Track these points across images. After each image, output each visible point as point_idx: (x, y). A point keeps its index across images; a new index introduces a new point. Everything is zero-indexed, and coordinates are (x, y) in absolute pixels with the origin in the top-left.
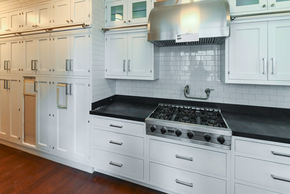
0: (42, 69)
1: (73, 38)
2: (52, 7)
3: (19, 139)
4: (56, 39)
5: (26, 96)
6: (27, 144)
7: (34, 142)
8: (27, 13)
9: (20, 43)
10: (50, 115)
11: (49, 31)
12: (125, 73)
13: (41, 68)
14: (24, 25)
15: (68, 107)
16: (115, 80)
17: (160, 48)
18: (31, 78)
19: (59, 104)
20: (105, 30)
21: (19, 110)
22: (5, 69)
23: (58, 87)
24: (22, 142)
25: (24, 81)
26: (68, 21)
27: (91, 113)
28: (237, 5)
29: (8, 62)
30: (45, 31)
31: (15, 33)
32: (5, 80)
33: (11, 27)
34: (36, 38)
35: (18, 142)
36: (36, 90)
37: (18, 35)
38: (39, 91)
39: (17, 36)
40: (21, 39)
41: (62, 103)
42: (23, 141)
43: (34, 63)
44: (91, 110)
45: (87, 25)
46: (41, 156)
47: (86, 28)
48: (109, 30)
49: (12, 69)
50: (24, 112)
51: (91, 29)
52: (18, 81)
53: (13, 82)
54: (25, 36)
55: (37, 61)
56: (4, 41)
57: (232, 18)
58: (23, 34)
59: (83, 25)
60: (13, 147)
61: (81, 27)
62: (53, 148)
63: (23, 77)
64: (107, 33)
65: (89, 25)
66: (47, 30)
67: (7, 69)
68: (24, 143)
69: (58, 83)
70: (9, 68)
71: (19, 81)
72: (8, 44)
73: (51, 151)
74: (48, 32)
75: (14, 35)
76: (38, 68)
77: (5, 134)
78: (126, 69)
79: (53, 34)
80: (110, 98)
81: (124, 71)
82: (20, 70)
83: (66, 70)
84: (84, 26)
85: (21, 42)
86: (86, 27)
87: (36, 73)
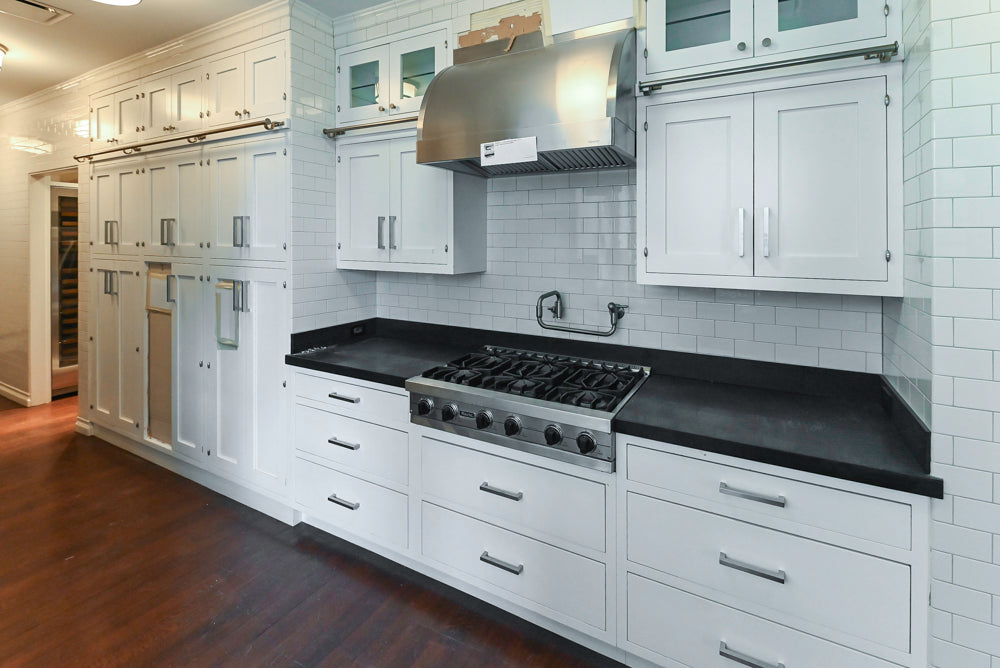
0: (185, 242)
1: (250, 157)
2: (205, 77)
3: (137, 426)
4: (213, 161)
5: (152, 315)
6: (154, 441)
7: (168, 436)
8: (154, 95)
9: (138, 173)
10: (201, 365)
11: (198, 141)
12: (385, 254)
13: (183, 240)
14: (147, 126)
15: (240, 344)
16: (374, 274)
17: (489, 180)
18: (164, 266)
19: (222, 336)
20: (333, 134)
21: (137, 350)
22: (106, 243)
23: (219, 291)
24: (142, 436)
25: (148, 275)
26: (237, 114)
27: (289, 360)
28: (671, 46)
29: (112, 222)
30: (185, 142)
31: (124, 149)
32: (106, 272)
33: (120, 133)
34: (170, 160)
35: (134, 436)
36: (172, 297)
37: (134, 152)
38: (178, 301)
39: (130, 155)
40: (141, 164)
41: (227, 335)
42: (146, 432)
43: (167, 225)
44: (289, 353)
45: (277, 124)
46: (183, 475)
47: (277, 131)
48: (343, 133)
49: (123, 244)
50: (149, 358)
51: (289, 133)
52: (135, 273)
53: (124, 276)
54: (148, 156)
55: (174, 220)
56: (107, 169)
57: (645, 89)
58: (143, 149)
59: (265, 123)
60: (124, 448)
61: (262, 128)
62: (209, 453)
63: (146, 262)
64: (342, 140)
65: (283, 124)
66: (192, 140)
67: (112, 243)
68: (147, 438)
69: (220, 280)
70: (115, 241)
71: (138, 274)
72: (114, 177)
73: (204, 463)
74: (194, 144)
75: (121, 153)
76: (177, 240)
77: (108, 412)
78: (386, 243)
79: (207, 148)
80: (356, 326)
81: (381, 246)
82: (137, 245)
83: (234, 245)
84: (271, 126)
85: (140, 171)
86: (277, 128)
87: (172, 252)
